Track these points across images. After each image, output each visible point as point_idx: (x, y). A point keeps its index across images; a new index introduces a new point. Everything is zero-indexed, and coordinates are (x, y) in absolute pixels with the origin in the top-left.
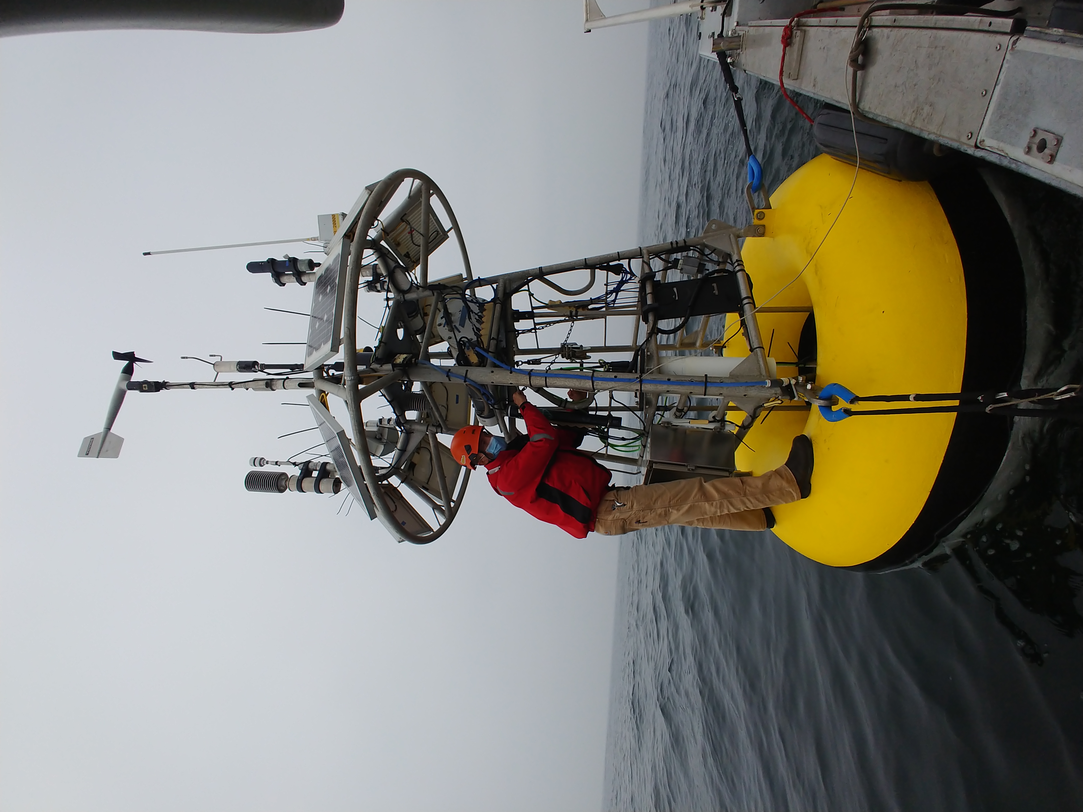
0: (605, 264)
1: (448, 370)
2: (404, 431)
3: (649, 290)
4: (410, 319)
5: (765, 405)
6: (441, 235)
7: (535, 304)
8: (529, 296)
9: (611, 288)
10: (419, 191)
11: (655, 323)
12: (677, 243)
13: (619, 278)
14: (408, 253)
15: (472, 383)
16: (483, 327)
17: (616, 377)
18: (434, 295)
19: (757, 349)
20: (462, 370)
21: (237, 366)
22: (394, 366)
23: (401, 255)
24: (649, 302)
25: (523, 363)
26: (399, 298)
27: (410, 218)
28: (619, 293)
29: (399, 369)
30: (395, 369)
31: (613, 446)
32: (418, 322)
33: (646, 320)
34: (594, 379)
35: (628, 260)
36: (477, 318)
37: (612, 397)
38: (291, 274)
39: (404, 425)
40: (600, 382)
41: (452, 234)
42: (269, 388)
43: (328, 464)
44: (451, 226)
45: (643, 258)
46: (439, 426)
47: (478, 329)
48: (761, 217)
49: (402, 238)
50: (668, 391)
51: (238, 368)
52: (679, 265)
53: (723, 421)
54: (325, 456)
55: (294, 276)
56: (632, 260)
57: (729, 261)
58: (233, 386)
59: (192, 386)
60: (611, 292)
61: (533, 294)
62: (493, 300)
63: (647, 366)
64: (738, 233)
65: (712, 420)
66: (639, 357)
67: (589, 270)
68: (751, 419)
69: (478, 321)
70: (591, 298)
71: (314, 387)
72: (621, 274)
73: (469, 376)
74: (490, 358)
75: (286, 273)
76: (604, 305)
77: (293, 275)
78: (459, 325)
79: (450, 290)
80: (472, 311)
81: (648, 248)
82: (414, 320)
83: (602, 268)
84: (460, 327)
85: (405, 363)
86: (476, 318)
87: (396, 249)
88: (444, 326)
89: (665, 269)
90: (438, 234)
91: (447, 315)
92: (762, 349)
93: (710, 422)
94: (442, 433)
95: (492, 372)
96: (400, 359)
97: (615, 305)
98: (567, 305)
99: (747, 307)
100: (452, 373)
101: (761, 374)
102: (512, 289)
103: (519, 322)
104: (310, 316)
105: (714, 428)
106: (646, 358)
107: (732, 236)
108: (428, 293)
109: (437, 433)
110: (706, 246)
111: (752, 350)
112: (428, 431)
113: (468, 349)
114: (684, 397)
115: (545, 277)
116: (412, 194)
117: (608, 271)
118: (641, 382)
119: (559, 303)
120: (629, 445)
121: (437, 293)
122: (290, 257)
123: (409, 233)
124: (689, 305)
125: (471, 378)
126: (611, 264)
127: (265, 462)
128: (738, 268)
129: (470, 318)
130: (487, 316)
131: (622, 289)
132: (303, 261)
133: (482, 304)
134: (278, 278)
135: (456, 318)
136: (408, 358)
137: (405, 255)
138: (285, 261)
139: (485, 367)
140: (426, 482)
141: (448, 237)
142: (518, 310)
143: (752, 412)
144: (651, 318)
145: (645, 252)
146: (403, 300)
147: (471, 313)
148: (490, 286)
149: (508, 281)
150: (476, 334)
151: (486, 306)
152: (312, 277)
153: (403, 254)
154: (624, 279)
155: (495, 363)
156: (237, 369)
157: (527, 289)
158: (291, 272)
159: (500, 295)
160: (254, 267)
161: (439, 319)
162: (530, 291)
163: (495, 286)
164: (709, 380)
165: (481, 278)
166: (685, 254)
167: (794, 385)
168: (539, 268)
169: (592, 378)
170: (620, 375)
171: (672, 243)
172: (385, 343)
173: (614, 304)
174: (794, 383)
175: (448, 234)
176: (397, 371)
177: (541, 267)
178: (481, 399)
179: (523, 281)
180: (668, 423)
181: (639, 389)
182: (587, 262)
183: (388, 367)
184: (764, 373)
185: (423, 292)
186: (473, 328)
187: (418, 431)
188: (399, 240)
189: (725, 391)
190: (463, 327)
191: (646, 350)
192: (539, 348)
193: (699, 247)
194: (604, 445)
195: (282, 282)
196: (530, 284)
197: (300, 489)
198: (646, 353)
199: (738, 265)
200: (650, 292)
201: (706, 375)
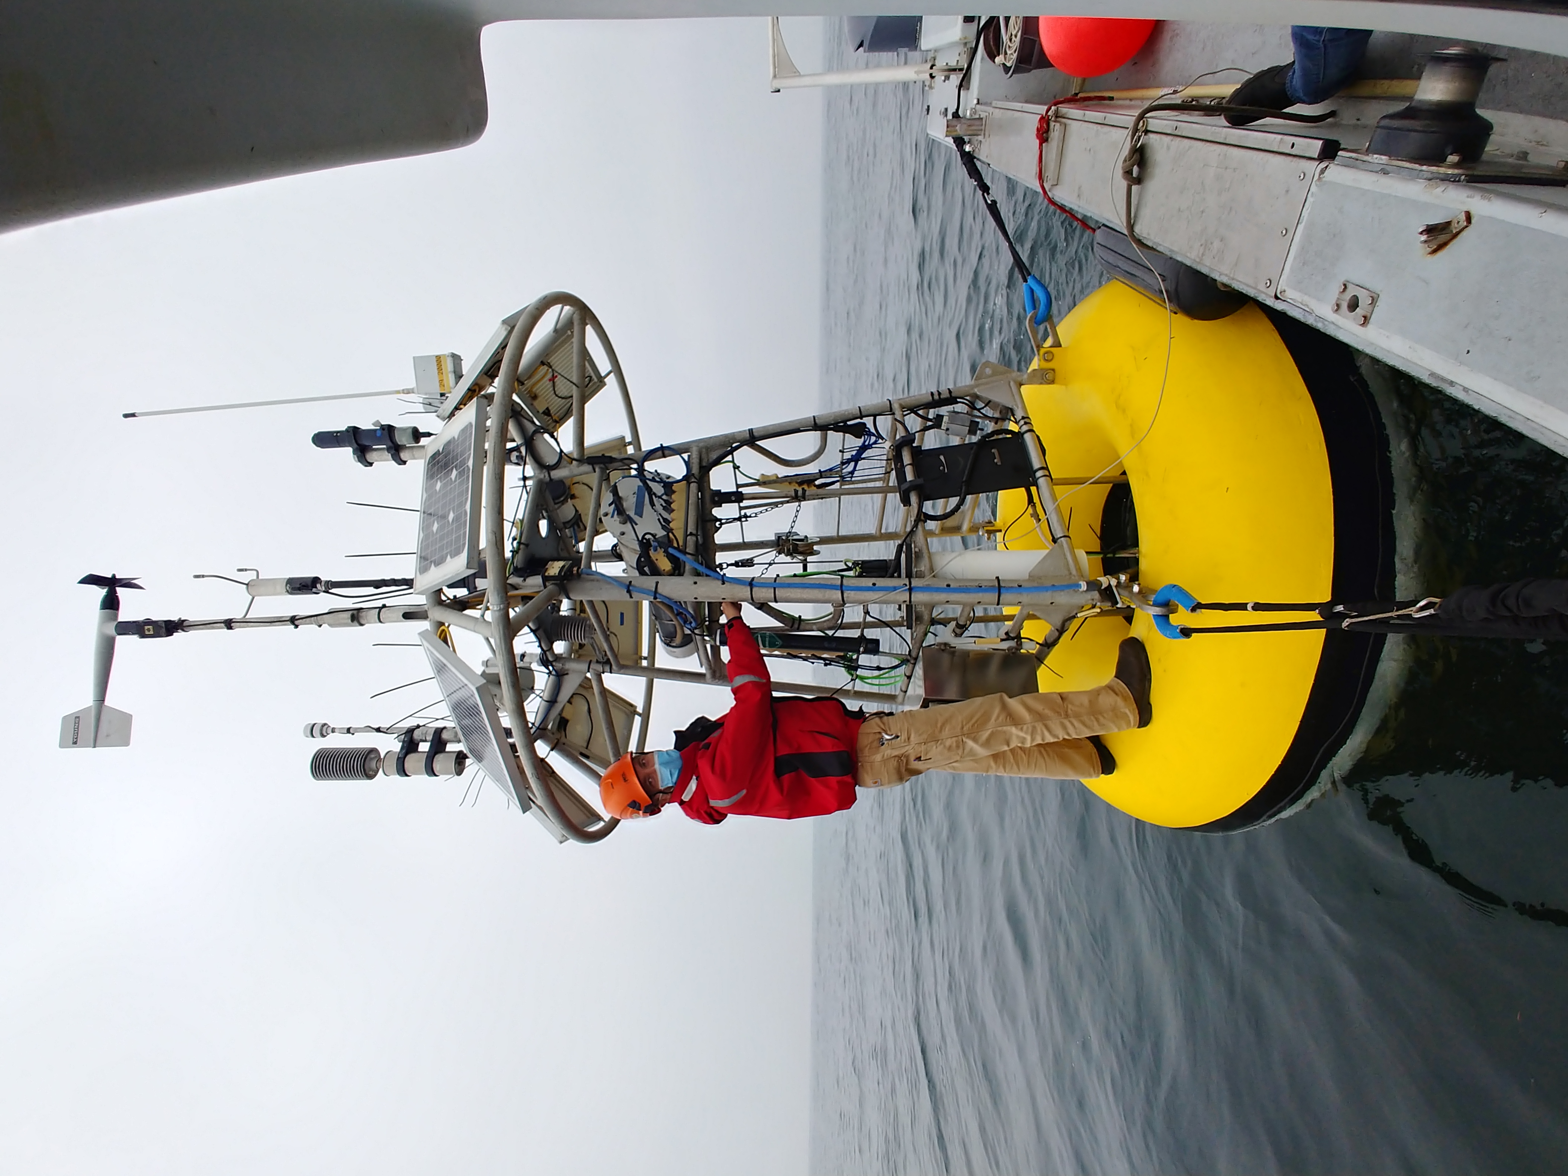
0: (842, 424)
1: (628, 583)
2: (554, 673)
3: (907, 458)
4: (556, 506)
5: (1079, 615)
6: (595, 383)
7: (742, 480)
8: (732, 469)
9: (847, 456)
10: (569, 324)
11: (920, 507)
12: (939, 394)
13: (859, 442)
14: (547, 409)
15: (666, 601)
16: (674, 518)
17: (874, 584)
18: (595, 472)
19: (1062, 539)
20: (649, 582)
21: (286, 585)
22: (546, 579)
23: (538, 412)
24: (910, 477)
25: (728, 565)
26: (542, 476)
27: (552, 360)
28: (859, 462)
29: (553, 584)
30: (547, 584)
31: (862, 679)
32: (567, 511)
33: (906, 501)
34: (844, 588)
35: (872, 418)
36: (664, 505)
37: (867, 613)
38: (384, 448)
39: (554, 664)
40: (853, 593)
41: (611, 381)
42: (356, 623)
43: (444, 731)
44: (610, 368)
45: (894, 414)
46: (608, 662)
47: (665, 520)
48: (1048, 357)
49: (539, 387)
50: (948, 602)
51: (288, 588)
52: (943, 423)
53: (1018, 637)
54: (442, 719)
55: (389, 452)
56: (878, 417)
57: (1012, 418)
58: (297, 622)
59: (229, 624)
60: (848, 462)
61: (739, 467)
62: (685, 478)
63: (916, 566)
64: (1019, 379)
65: (1004, 637)
66: (903, 555)
67: (819, 432)
68: (1057, 634)
69: (664, 508)
70: (820, 470)
71: (428, 617)
72: (863, 437)
73: (660, 590)
74: (689, 563)
75: (374, 447)
76: (838, 479)
77: (388, 450)
78: (635, 514)
79: (620, 463)
80: (655, 494)
81: (901, 402)
82: (563, 506)
83: (837, 429)
84: (636, 516)
85: (563, 574)
86: (661, 505)
87: (532, 404)
88: (612, 517)
89: (925, 429)
90: (590, 381)
91: (618, 501)
92: (1068, 539)
93: (1002, 640)
94: (611, 672)
95: (695, 583)
96: (555, 568)
97: (853, 479)
98: (786, 481)
99: (1042, 482)
100: (634, 586)
101: (1070, 574)
102: (711, 460)
103: (721, 506)
104: (419, 513)
105: (1008, 649)
106: (913, 556)
107: (1012, 383)
108: (587, 468)
109: (603, 673)
110: (977, 397)
111: (1055, 541)
112: (590, 670)
113: (655, 550)
114: (967, 609)
115: (758, 443)
116: (558, 327)
117: (845, 432)
118: (911, 590)
119: (775, 478)
120: (884, 676)
121: (600, 468)
122: (383, 423)
123: (550, 380)
124: (964, 479)
125: (664, 594)
126: (849, 423)
127: (330, 730)
128: (1025, 428)
129: (652, 504)
130: (678, 500)
131: (863, 456)
132: (404, 430)
133: (668, 485)
134: (363, 453)
135: (629, 504)
136: (566, 567)
137: (544, 413)
138: (375, 431)
139: (683, 575)
140: (585, 745)
141: (605, 384)
142: (720, 491)
143: (1059, 624)
144: (914, 499)
145: (896, 406)
146: (548, 479)
147: (654, 497)
148: (678, 456)
149: (704, 450)
150: (663, 527)
151: (675, 487)
152: (416, 453)
153: (541, 411)
154: (867, 443)
155: (696, 569)
156: (287, 591)
157: (731, 459)
158: (385, 446)
159: (695, 470)
160: (324, 440)
161: (606, 507)
162: (735, 462)
163: (685, 456)
164: (1002, 584)
165: (664, 445)
166: (950, 408)
167: (1116, 586)
168: (749, 430)
169: (841, 588)
170: (881, 582)
171: (932, 394)
172: (527, 545)
173: (851, 477)
174: (1115, 584)
175: (606, 380)
176: (550, 586)
177: (752, 429)
178: (672, 621)
179: (725, 450)
180: (946, 644)
181: (908, 599)
182: (817, 421)
183: (537, 580)
184: (1074, 572)
185: (578, 466)
186: (659, 519)
187: (575, 671)
188: (537, 389)
189: (1025, 598)
190: (641, 517)
191: (913, 546)
192: (745, 541)
193: (968, 398)
194: (851, 677)
195: (369, 461)
196: (735, 453)
197: (402, 771)
198: (913, 550)
199: (1026, 423)
200: (909, 463)
201: (997, 578)
